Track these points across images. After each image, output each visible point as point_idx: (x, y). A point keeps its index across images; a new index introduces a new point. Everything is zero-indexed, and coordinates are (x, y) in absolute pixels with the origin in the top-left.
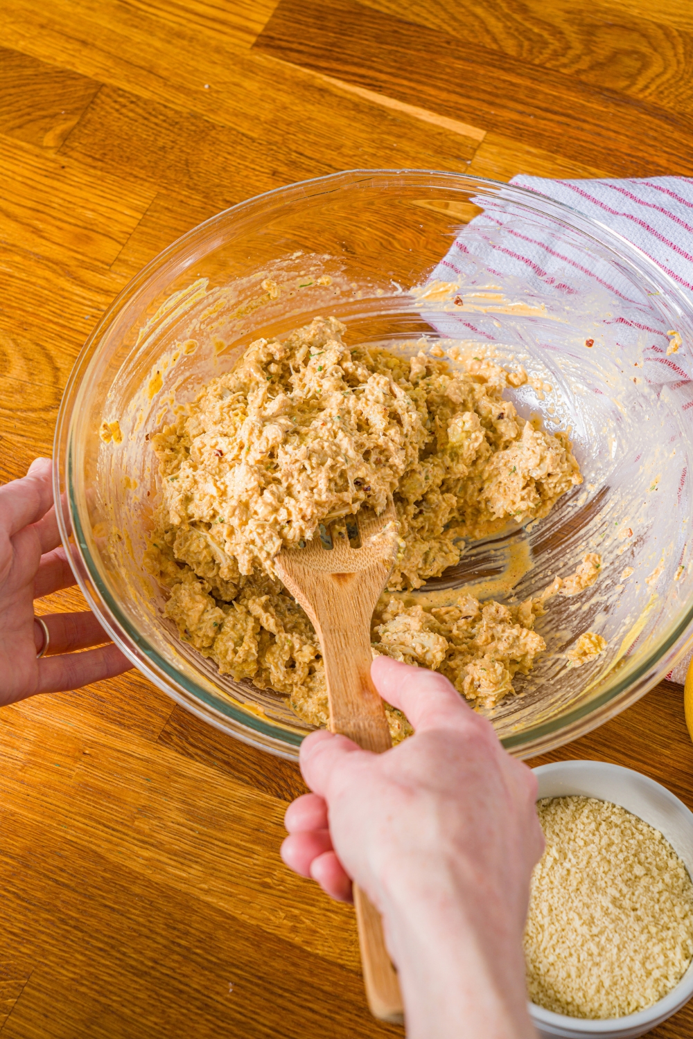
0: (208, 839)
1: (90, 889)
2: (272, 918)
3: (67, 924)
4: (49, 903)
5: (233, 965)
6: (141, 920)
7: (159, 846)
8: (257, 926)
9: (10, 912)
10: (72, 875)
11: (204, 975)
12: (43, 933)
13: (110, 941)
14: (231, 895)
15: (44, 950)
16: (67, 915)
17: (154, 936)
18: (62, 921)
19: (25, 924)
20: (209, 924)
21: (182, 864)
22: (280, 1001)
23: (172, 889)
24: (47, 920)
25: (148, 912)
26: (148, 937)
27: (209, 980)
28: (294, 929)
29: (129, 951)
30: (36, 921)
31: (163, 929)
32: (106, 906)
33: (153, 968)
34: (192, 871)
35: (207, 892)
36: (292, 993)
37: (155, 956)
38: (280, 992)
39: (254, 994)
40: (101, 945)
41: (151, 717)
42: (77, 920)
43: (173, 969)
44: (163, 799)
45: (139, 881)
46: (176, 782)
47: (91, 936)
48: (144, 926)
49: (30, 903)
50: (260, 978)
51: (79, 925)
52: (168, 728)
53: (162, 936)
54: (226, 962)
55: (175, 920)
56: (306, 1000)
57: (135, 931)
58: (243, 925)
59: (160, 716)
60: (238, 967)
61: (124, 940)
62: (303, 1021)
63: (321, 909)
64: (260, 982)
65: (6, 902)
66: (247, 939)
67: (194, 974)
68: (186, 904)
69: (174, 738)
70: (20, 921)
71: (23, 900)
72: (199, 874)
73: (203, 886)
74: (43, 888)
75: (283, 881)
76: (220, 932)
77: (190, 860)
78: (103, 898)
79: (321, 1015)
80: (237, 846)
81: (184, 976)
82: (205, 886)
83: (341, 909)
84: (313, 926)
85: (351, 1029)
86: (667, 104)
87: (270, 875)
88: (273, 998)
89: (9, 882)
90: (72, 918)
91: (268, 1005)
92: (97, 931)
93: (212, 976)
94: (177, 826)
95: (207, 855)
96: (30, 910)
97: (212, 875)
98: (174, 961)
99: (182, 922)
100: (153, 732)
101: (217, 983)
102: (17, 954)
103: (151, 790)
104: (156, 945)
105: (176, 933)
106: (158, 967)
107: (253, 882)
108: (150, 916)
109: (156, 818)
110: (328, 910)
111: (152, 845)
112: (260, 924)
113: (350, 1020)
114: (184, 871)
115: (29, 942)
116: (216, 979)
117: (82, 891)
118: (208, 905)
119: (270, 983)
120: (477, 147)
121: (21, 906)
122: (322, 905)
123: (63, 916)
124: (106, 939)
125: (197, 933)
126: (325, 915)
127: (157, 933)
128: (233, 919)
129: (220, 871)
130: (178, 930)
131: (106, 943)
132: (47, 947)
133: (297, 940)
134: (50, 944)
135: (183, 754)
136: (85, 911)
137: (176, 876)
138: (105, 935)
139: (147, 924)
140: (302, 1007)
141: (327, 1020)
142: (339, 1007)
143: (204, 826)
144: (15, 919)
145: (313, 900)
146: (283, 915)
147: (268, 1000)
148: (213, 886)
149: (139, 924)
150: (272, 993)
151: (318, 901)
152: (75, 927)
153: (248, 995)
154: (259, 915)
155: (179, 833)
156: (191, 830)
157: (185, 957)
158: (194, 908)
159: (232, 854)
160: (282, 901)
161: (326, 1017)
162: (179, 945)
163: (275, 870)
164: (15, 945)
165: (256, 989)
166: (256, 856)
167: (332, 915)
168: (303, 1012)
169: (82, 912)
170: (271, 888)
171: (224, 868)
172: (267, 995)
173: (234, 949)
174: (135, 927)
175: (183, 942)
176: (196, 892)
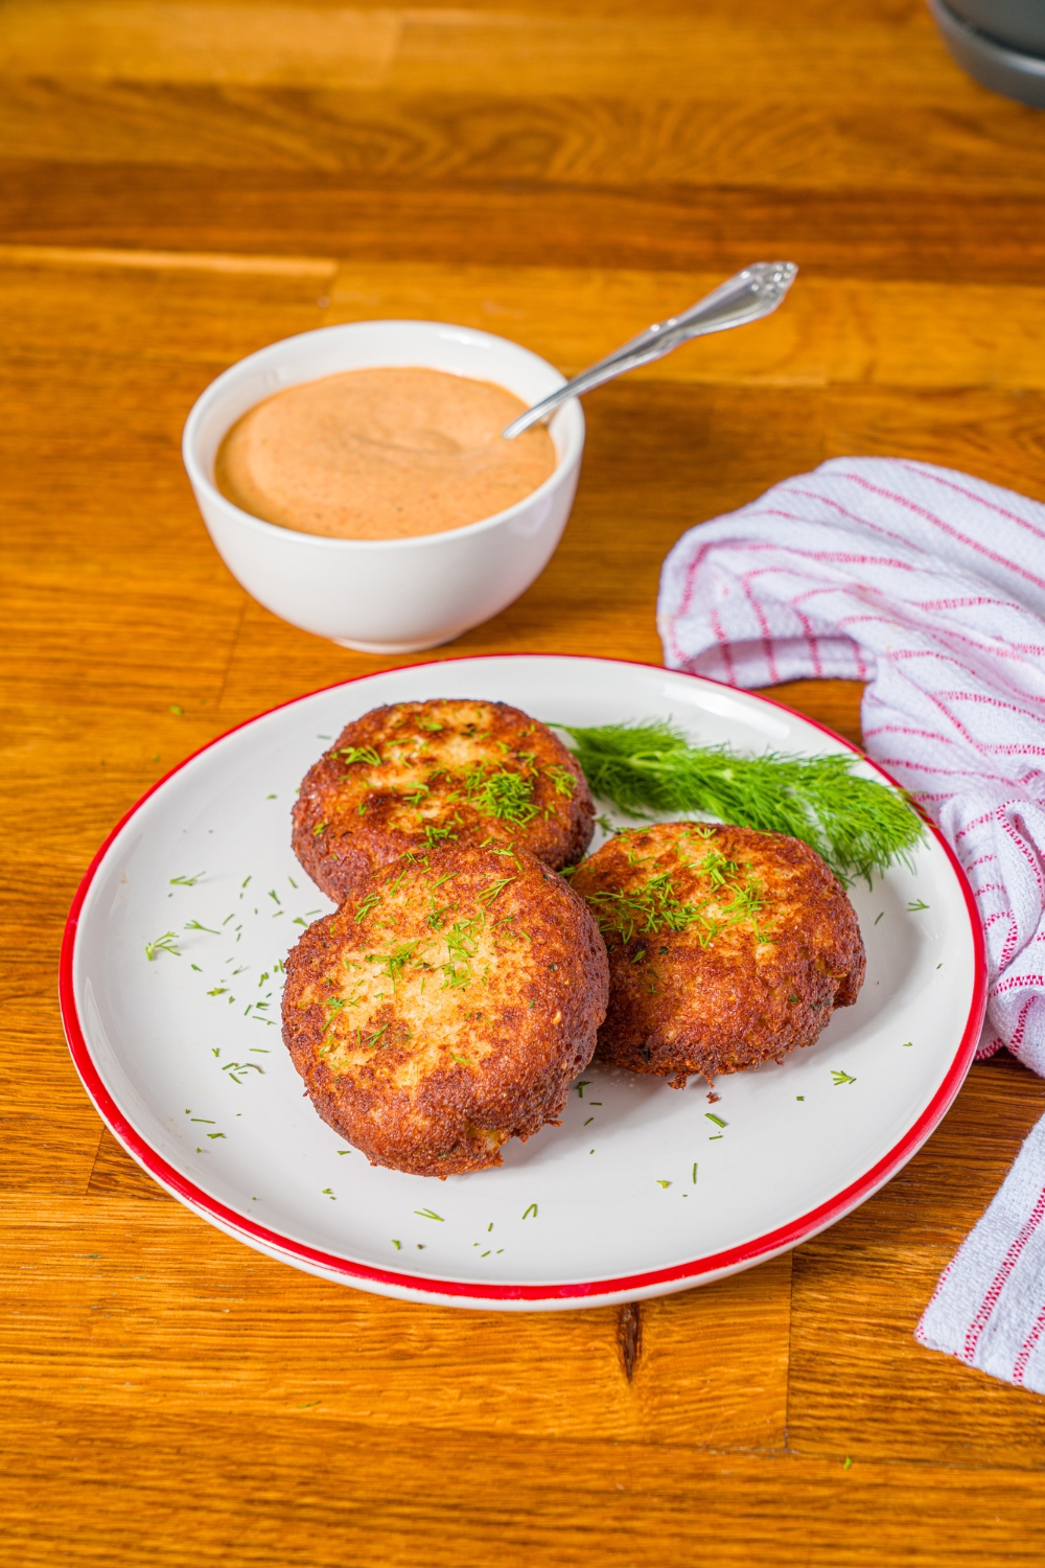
0: (253, 1315)
1: (41, 1464)
2: (436, 1403)
3: (14, 1535)
5: (389, 1502)
6: (168, 1483)
7: (158, 1354)
8: (411, 1424)
11: (338, 1537)
13: (116, 1537)
14: (336, 1390)
17: (205, 1502)
20: (311, 1450)
21: (217, 1369)
22: (510, 1533)
23: (213, 1415)
25: (179, 1466)
26: (195, 1509)
27: (349, 1541)
28: (487, 1409)
29: (163, 1543)
31: (220, 1485)
32: (85, 1482)
33: (224, 1556)
34: (242, 1375)
35: (286, 1399)
36: (528, 1512)
37: (223, 1534)
38: (504, 1518)
39: (451, 1537)
40: (101, 1550)
41: (61, 1159)
42: (32, 1522)
43: (269, 1546)
44: (137, 1278)
45: (139, 1422)
46: (151, 1244)
47: (72, 1541)
48: (181, 1492)
50: (454, 1507)
51: (41, 1529)
52: (102, 1167)
53: (222, 1497)
54: (374, 1501)
55: (240, 1464)
56: (561, 1516)
57: (163, 1505)
58: (382, 1431)
59: (79, 1153)
60: (401, 1503)
61: (144, 1526)
62: (571, 1551)
63: (524, 1361)
64: (456, 1514)
66: (399, 1452)
67: (315, 1541)
68: (252, 1431)
69: (121, 1178)
72: (259, 1375)
73: (274, 1392)
75: (431, 1339)
76: (340, 1456)
77: (231, 1359)
78: (75, 1470)
79: (602, 1531)
80: (317, 1309)
81: (296, 1549)
82: (281, 1391)
83: (566, 1350)
84: (524, 1394)
85: (673, 1535)
86: (614, 176)
87: (400, 1337)
88: (493, 1531)
90: (19, 1522)
91: (489, 1546)
92: (82, 1528)
93: (354, 1533)
94: (181, 1313)
95: (260, 1341)
97: (284, 1370)
98: (264, 1531)
99: (254, 1464)
100: (74, 1181)
101: (369, 1541)
103: (101, 1270)
104: (215, 1517)
105: (251, 1484)
106: (236, 1551)
107: (372, 1358)
108: (185, 1471)
109: (133, 1311)
110: (541, 1360)
111: (143, 1356)
112: (414, 1419)
113: (665, 1522)
114: (225, 1379)
116: (365, 1535)
117: (23, 1471)
118: (297, 1420)
119: (478, 1509)
120: (326, 285)
122: (526, 1355)
124: (107, 1537)
125: (294, 1472)
126: (538, 1369)
127: (209, 1496)
128: (358, 1427)
129: (299, 1359)
130: (253, 1478)
131: (111, 1544)
133: (502, 1423)
135: (148, 1199)
136: (45, 1503)
137: (211, 1392)
138: (102, 1531)
139: (184, 1486)
140: (559, 1529)
141: (617, 1536)
142: (633, 1508)
143: (237, 1297)
145: (505, 1351)
146: (455, 1393)
147: (484, 1539)
148: (294, 1386)
149: (163, 1490)
150: (488, 1524)
151: (514, 1350)
152: (33, 1536)
153: (441, 1542)
154: (407, 1407)
155: (189, 1323)
156: (213, 1310)
157: (284, 1519)
158: (272, 1432)
159: (311, 1325)
160: (442, 1370)
161: (614, 1530)
162: (266, 1502)
163: (408, 1326)
165: (453, 1528)
166: (360, 1316)
167: (553, 1365)
168: (564, 1537)
169: (36, 1507)
170: (411, 1356)
171: (305, 1353)
172: (479, 1531)
173: (380, 1476)
174: (160, 1498)
175: (271, 1495)
176: (266, 1407)
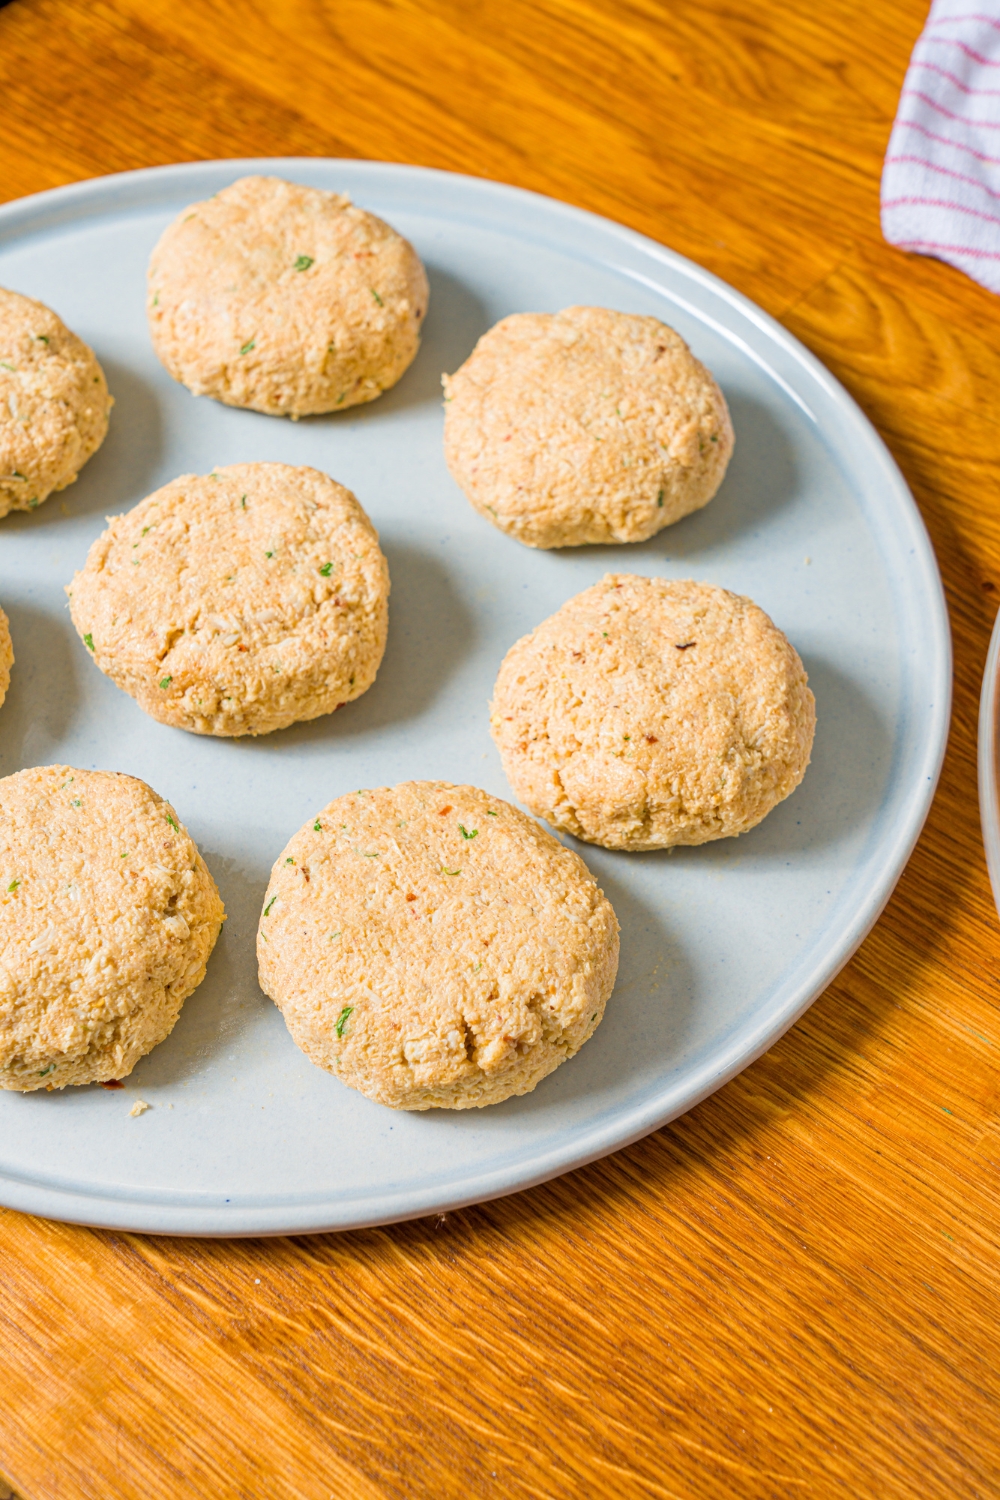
4: (896, 1384)
9: (811, 1376)
10: (953, 1339)
12: (877, 1441)
15: (874, 1477)
16: (933, 1418)
18: (921, 1427)
19: (839, 1410)
24: (889, 1417)
30: (865, 1412)
49: (856, 1371)
65: (806, 1354)
70: (829, 1402)
71: (841, 1359)
74: (887, 1350)
89: (816, 1314)
96: (853, 1386)
102: (816, 1469)
115: (847, 1453)
121: (835, 1371)
123: (924, 1419)
132: (880, 1472)
134: (889, 1469)
144: (820, 1392)
164: (815, 1449)
